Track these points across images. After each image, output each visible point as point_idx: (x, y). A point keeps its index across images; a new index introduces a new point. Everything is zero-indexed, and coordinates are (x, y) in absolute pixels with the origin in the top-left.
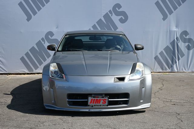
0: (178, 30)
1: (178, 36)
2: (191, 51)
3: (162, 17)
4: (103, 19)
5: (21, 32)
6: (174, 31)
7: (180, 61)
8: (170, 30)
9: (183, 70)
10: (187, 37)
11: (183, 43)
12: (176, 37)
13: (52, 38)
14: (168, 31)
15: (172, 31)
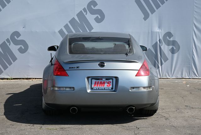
0: (161, 31)
1: (161, 38)
2: (176, 55)
3: (143, 16)
4: (76, 18)
6: (157, 32)
7: (163, 65)
8: (152, 31)
9: (166, 76)
10: (171, 39)
11: (166, 46)
12: (158, 39)
13: (19, 39)
14: (150, 32)
15: (154, 32)
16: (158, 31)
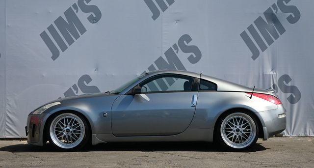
0: (275, 73)
1: (276, 82)
2: (296, 105)
3: (252, 55)
4: (165, 58)
5: (43, 76)
6: (270, 75)
8: (263, 74)
9: (284, 134)
10: (289, 84)
11: (283, 94)
12: (272, 84)
13: (89, 85)
14: (261, 74)
15: (266, 75)
16: (272, 73)
